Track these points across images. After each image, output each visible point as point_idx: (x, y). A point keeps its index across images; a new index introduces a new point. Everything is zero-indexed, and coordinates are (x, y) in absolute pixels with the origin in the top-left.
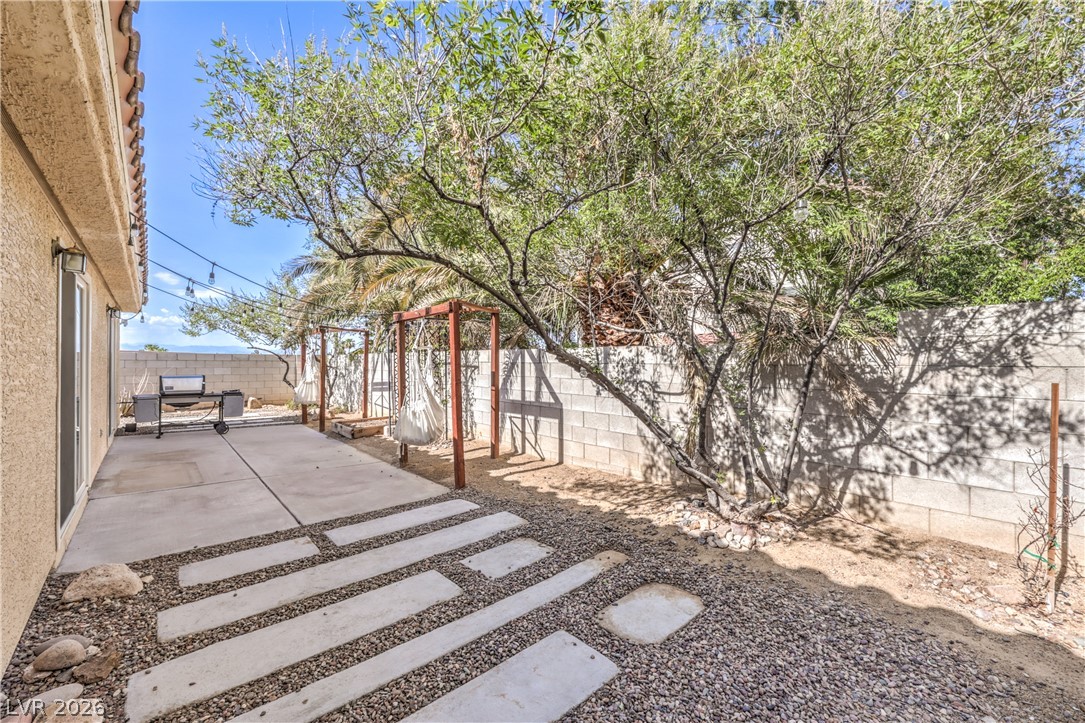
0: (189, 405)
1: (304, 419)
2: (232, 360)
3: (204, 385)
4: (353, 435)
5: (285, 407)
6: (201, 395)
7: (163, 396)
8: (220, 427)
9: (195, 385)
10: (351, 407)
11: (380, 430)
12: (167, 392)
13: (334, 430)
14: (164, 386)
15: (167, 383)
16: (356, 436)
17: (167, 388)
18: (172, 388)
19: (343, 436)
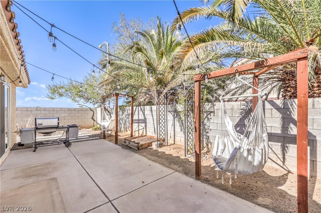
0: (51, 133)
1: (104, 136)
2: (68, 110)
3: (58, 123)
4: (138, 148)
5: (91, 129)
6: (57, 127)
7: (37, 129)
8: (67, 143)
9: (54, 122)
10: (120, 130)
11: (150, 144)
12: (39, 127)
13: (124, 144)
14: (37, 123)
15: (39, 121)
16: (140, 149)
17: (39, 124)
18: (42, 124)
19: (130, 148)
